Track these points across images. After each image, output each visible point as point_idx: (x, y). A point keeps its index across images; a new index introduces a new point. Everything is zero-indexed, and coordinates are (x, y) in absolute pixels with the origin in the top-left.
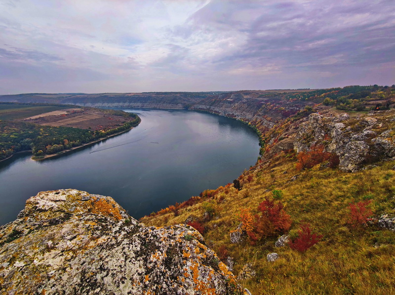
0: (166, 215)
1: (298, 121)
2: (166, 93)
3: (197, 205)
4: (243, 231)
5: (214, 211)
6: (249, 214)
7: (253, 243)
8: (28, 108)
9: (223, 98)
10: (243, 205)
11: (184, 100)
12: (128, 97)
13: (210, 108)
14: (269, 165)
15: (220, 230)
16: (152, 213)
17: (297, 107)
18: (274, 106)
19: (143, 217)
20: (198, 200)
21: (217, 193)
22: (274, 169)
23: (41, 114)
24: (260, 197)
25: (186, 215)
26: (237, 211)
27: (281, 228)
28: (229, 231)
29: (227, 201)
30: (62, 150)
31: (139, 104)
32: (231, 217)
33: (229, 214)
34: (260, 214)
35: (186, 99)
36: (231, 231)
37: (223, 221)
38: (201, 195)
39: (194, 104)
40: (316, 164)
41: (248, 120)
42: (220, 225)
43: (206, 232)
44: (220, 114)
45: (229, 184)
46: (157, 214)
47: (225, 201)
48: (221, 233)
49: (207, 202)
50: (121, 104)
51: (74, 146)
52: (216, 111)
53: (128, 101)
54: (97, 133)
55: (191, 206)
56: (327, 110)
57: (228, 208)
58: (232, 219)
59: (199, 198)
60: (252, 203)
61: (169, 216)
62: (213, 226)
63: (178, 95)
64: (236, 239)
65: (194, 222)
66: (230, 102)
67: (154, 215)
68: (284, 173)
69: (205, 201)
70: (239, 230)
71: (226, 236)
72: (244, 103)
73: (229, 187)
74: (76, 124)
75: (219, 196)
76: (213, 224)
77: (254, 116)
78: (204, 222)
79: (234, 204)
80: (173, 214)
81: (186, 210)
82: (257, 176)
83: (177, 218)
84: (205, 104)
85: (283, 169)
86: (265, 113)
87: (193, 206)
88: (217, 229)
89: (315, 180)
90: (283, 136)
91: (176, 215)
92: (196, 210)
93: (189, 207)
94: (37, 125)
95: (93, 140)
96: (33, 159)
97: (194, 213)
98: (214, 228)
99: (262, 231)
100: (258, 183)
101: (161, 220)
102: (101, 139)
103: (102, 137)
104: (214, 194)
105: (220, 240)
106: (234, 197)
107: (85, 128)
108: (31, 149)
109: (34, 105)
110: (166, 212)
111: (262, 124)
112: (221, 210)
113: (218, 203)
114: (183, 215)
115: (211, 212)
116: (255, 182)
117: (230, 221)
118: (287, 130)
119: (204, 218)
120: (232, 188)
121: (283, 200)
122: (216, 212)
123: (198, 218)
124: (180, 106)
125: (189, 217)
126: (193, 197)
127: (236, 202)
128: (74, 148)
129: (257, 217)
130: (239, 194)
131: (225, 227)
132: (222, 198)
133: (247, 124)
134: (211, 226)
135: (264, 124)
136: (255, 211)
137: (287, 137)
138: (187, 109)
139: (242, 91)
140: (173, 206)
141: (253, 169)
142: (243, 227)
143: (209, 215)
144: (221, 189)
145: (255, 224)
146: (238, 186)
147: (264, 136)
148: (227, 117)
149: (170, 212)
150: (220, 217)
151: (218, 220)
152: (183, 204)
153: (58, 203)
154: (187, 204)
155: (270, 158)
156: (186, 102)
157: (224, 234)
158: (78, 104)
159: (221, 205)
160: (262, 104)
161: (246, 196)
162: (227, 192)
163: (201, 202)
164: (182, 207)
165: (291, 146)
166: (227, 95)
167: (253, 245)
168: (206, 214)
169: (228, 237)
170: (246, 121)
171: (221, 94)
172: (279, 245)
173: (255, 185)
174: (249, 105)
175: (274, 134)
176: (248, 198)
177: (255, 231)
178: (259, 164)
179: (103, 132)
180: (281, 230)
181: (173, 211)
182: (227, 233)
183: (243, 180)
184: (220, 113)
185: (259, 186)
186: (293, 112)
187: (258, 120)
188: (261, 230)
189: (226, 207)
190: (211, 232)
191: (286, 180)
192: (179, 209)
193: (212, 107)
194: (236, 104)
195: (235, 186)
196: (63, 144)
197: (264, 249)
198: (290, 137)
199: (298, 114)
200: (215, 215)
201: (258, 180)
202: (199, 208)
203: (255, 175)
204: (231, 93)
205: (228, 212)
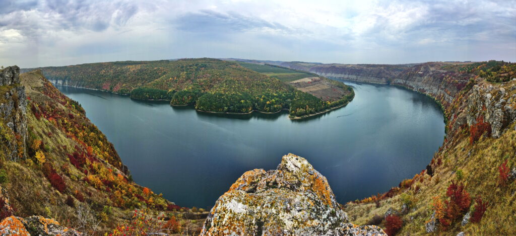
0: (369, 205)
1: (467, 94)
2: (374, 66)
3: (397, 197)
4: (437, 219)
5: (410, 203)
6: (440, 200)
7: (445, 228)
8: (294, 74)
9: (416, 70)
10: (435, 193)
11: (387, 74)
12: (348, 68)
13: (406, 82)
14: (453, 144)
15: (416, 223)
16: (356, 201)
17: (465, 79)
18: (452, 79)
19: (349, 202)
20: (398, 191)
21: (414, 183)
22: (456, 147)
23: (298, 79)
24: (448, 180)
25: (386, 207)
26: (430, 200)
27: (464, 207)
28: (424, 221)
29: (422, 190)
30: (303, 115)
31: (354, 77)
32: (426, 208)
33: (424, 205)
34: (449, 199)
35: (388, 72)
36: (426, 222)
37: (419, 213)
38: (400, 186)
39: (394, 78)
40: (480, 135)
41: (434, 95)
42: (416, 217)
43: (404, 226)
44: (414, 90)
45: (424, 171)
46: (361, 202)
47: (420, 191)
48: (417, 225)
49: (405, 194)
50: (342, 76)
51: (311, 113)
52: (410, 87)
53: (348, 73)
54: (325, 104)
55: (391, 197)
56: (482, 82)
57: (423, 198)
58: (427, 209)
59: (399, 188)
60: (442, 189)
61: (371, 206)
62: (411, 219)
63: (382, 68)
64: (431, 228)
65: (393, 215)
66: (421, 76)
67: (358, 203)
68: (463, 151)
69: (403, 192)
70: (433, 219)
71: (422, 227)
72: (431, 76)
73: (423, 175)
74: (315, 92)
75: (415, 186)
76: (411, 217)
77: (438, 90)
78: (402, 215)
79: (428, 193)
80: (375, 204)
81: (387, 202)
82: (445, 157)
83: (378, 209)
84: (402, 79)
85: (462, 146)
86: (446, 86)
87: (393, 198)
88: (414, 222)
89: (481, 152)
90: (459, 111)
91: (378, 206)
92: (395, 202)
93: (389, 199)
94: (295, 88)
95: (321, 110)
96: (289, 117)
97: (393, 206)
98: (411, 221)
99: (451, 216)
100: (446, 166)
101: (364, 209)
102: (327, 110)
103: (327, 108)
104: (411, 185)
105: (417, 232)
106: (427, 185)
107: (319, 97)
108: (289, 108)
109: (297, 72)
110: (369, 202)
111: (444, 99)
112: (417, 201)
113: (415, 194)
114: (384, 207)
115: (409, 204)
116: (443, 165)
117: (425, 212)
118: (461, 104)
119: (403, 210)
120: (426, 175)
121: (464, 180)
122: (413, 203)
123: (397, 211)
124: (383, 81)
125: (389, 210)
126: (393, 188)
127: (430, 190)
128: (311, 115)
129: (446, 202)
130: (432, 180)
131: (421, 219)
132: (418, 188)
133: (434, 99)
134: (409, 219)
135: (446, 98)
136: (444, 197)
137: (462, 112)
138: (389, 84)
139: (429, 63)
140: (375, 197)
141: (441, 150)
142: (436, 215)
143: (407, 207)
144: (417, 177)
145: (446, 210)
146: (431, 173)
147: (447, 112)
148: (419, 93)
149: (372, 203)
150: (416, 209)
151: (415, 213)
152: (383, 195)
153: (296, 168)
154: (388, 196)
155: (453, 136)
156: (388, 76)
157: (420, 226)
158: (318, 74)
159: (418, 196)
160: (443, 77)
161: (437, 182)
162: (422, 181)
163: (400, 194)
164: (383, 198)
165: (465, 119)
166: (418, 67)
167: (446, 231)
168: (404, 206)
169: (424, 228)
170: (433, 96)
171: (414, 67)
172: (464, 224)
173: (444, 168)
174: (434, 78)
175: (454, 109)
176: (439, 184)
177: (446, 217)
178: (446, 144)
179: (329, 103)
180: (465, 209)
181: (375, 201)
182: (423, 225)
183: (435, 165)
184: (413, 88)
185: (447, 168)
186: (463, 85)
187: (442, 94)
188: (451, 214)
189: (421, 197)
190: (409, 225)
191: (465, 158)
192: (380, 200)
193: (408, 82)
194: (425, 77)
195: (428, 173)
196: (306, 109)
197: (454, 232)
198: (464, 111)
199: (467, 87)
200: (412, 207)
201: (446, 162)
202: (398, 200)
203: (443, 157)
204: (421, 65)
205: (423, 202)
